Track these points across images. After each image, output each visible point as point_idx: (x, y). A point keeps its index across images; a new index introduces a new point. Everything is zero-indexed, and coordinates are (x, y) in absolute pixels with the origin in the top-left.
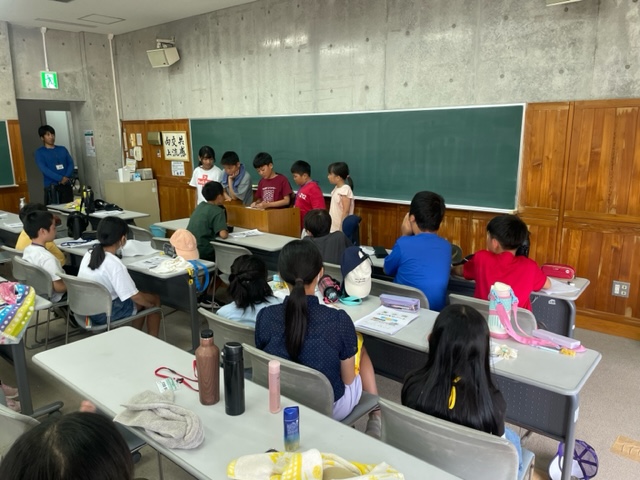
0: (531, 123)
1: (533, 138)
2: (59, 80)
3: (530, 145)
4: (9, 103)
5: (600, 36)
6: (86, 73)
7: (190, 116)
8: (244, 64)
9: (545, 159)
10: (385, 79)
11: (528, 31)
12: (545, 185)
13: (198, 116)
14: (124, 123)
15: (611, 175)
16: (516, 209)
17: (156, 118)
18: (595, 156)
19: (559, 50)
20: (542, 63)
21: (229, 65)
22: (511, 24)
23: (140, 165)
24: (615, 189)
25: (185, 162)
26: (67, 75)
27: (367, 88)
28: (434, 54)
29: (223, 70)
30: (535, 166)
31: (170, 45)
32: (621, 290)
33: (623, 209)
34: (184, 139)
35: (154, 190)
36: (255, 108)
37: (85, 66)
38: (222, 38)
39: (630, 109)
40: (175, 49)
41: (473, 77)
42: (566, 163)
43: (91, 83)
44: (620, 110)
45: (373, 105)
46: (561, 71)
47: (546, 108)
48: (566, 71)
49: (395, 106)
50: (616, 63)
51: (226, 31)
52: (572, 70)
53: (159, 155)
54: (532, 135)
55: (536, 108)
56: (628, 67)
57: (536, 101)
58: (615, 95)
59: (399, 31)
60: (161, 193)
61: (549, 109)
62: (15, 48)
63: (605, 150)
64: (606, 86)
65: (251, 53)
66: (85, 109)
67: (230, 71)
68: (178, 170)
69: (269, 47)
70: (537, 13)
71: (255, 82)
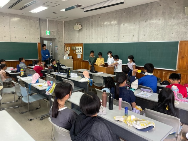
0: (181, 46)
1: (182, 50)
2: (51, 33)
3: (180, 52)
4: (38, 38)
6: (57, 31)
7: (83, 43)
8: (99, 29)
9: (185, 56)
10: (139, 34)
11: (180, 22)
12: (185, 63)
13: (86, 42)
14: (65, 44)
16: (176, 70)
17: (74, 43)
20: (184, 30)
21: (95, 29)
22: (176, 20)
23: (69, 55)
25: (81, 55)
26: (52, 32)
27: (133, 36)
28: (153, 27)
29: (93, 31)
30: (182, 58)
31: (80, 24)
34: (81, 49)
35: (72, 62)
36: (102, 41)
37: (57, 29)
38: (94, 23)
40: (81, 25)
41: (164, 33)
43: (58, 34)
45: (135, 40)
49: (141, 41)
51: (95, 21)
53: (74, 53)
54: (181, 49)
55: (182, 42)
57: (182, 40)
59: (143, 21)
60: (74, 63)
61: (186, 42)
62: (41, 25)
65: (101, 26)
66: (56, 40)
67: (95, 31)
68: (79, 57)
69: (106, 25)
70: (183, 17)
71: (102, 34)
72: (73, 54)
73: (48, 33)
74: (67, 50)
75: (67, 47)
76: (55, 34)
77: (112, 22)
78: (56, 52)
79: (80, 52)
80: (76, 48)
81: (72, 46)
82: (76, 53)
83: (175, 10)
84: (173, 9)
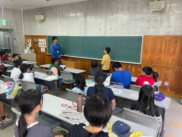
0: (145, 41)
2: (7, 23)
3: (144, 46)
5: (162, 19)
6: (15, 21)
7: (47, 35)
8: (64, 21)
9: (148, 50)
10: (105, 27)
11: (144, 17)
12: (148, 57)
14: (26, 36)
15: (165, 54)
16: (140, 63)
17: (36, 35)
18: (161, 50)
19: (152, 22)
20: (148, 25)
21: (60, 21)
22: (140, 15)
24: (165, 58)
25: (45, 48)
26: (9, 21)
28: (119, 22)
29: (58, 22)
30: (145, 52)
31: (42, 14)
32: (167, 84)
33: (167, 63)
34: (45, 41)
35: (35, 56)
36: (67, 33)
38: (58, 13)
39: (170, 38)
41: (130, 28)
42: (153, 51)
43: (16, 24)
44: (167, 38)
45: (102, 34)
46: (152, 28)
48: (154, 28)
49: (108, 35)
50: (167, 26)
51: (59, 11)
53: (37, 46)
54: (145, 44)
55: (146, 37)
56: (169, 27)
57: (146, 35)
58: (166, 34)
59: (110, 15)
61: (149, 37)
63: (163, 48)
64: (164, 32)
65: (66, 18)
66: (14, 31)
67: (60, 23)
68: (43, 50)
69: (72, 17)
70: (147, 12)
71: (67, 26)
72: (35, 47)
73: (3, 23)
74: (28, 42)
75: (28, 40)
76: (12, 25)
77: (78, 14)
78: (15, 44)
79: (43, 45)
80: (39, 41)
81: (34, 38)
82: (39, 46)
83: (139, 5)
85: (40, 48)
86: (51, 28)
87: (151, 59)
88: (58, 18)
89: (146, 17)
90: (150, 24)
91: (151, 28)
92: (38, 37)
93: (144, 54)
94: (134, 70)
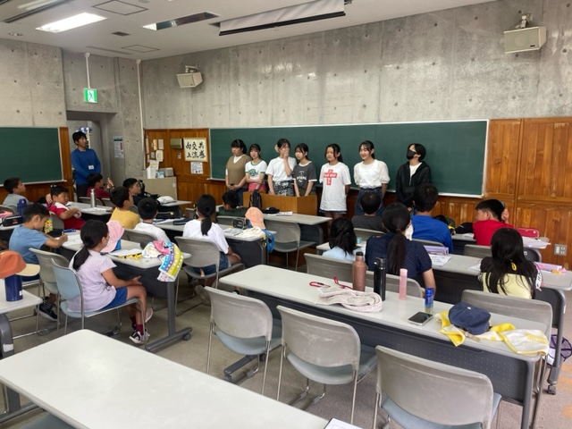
0: (493, 133)
1: (495, 144)
2: (98, 96)
3: (492, 149)
5: (541, 74)
6: (119, 90)
8: (260, 86)
9: (503, 158)
10: (379, 100)
11: (490, 69)
12: (504, 177)
14: (147, 131)
15: (551, 169)
16: (483, 195)
18: (540, 156)
19: (512, 83)
20: (500, 92)
21: (246, 87)
22: (477, 64)
23: (162, 165)
24: (554, 179)
25: (204, 163)
29: (241, 91)
30: (496, 164)
31: (196, 71)
32: (560, 250)
33: (560, 193)
34: (204, 144)
35: (174, 185)
37: (118, 84)
38: (242, 67)
39: (563, 124)
41: (449, 101)
42: (519, 162)
43: (123, 98)
44: (557, 125)
45: (369, 119)
46: (514, 98)
47: (503, 123)
48: (517, 98)
49: (387, 120)
50: (553, 92)
51: (246, 61)
52: (522, 97)
53: (180, 157)
54: (493, 142)
55: (497, 123)
56: (561, 95)
57: (496, 118)
58: (553, 114)
60: (180, 188)
61: (506, 123)
63: (546, 152)
64: (546, 108)
65: (266, 78)
67: (248, 92)
68: (197, 169)
70: (496, 57)
71: (270, 101)
72: (174, 160)
73: (89, 96)
74: (155, 148)
75: (155, 141)
76: (113, 100)
78: (119, 154)
79: (198, 154)
80: (186, 144)
81: (170, 137)
82: (187, 159)
83: (475, 38)
84: (471, 34)
85: (189, 162)
86: (221, 106)
87: (514, 182)
88: (242, 79)
89: (496, 70)
90: (507, 89)
91: (510, 98)
92: (184, 133)
93: (492, 170)
94: (465, 216)
